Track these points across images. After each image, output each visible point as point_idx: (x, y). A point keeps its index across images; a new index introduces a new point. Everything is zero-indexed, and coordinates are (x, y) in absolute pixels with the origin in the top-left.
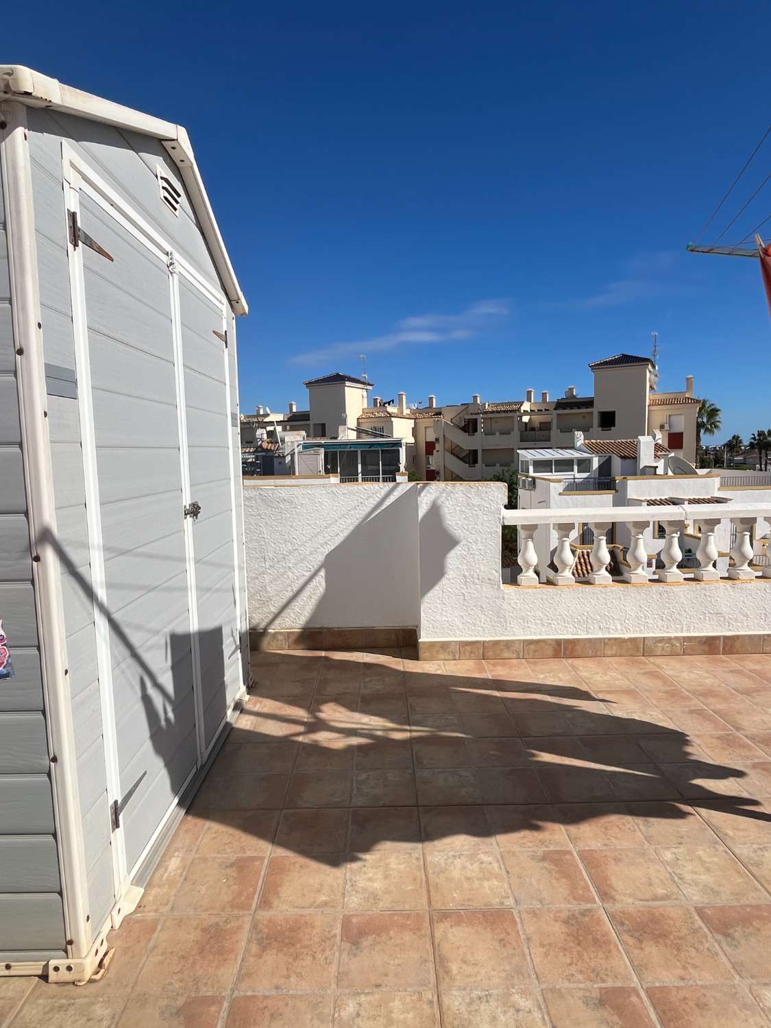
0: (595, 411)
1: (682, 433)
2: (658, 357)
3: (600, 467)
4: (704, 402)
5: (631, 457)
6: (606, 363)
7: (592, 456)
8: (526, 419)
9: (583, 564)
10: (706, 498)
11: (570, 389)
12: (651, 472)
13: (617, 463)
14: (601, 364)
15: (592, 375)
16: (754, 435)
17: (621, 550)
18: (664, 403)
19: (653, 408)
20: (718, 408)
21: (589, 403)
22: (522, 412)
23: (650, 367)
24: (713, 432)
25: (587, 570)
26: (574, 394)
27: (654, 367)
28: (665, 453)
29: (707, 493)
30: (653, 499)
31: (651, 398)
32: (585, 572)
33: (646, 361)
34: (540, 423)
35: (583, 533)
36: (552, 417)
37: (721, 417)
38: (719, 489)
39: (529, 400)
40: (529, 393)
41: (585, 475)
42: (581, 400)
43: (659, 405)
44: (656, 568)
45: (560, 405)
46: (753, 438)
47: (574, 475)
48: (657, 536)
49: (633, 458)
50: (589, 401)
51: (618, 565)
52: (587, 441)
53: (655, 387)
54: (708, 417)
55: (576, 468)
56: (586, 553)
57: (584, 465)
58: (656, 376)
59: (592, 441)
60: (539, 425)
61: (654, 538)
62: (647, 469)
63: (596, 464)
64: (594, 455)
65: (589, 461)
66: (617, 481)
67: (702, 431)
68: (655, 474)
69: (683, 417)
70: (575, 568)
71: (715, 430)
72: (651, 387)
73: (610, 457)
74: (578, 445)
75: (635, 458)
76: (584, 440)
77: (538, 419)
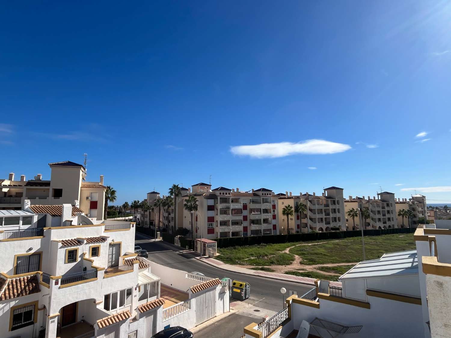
0: (51, 188)
1: (97, 201)
2: (87, 165)
3: (39, 221)
4: (109, 188)
5: (58, 214)
6: (58, 164)
7: (33, 214)
8: (5, 190)
9: (11, 289)
10: (97, 237)
11: (38, 175)
12: (69, 224)
13: (49, 219)
14: (56, 164)
15: (50, 169)
16: (132, 202)
17: (41, 275)
18: (89, 187)
19: (83, 189)
20: (115, 190)
21: (47, 184)
22: (2, 185)
23: (82, 169)
24: (113, 201)
25: (13, 293)
26: (41, 179)
27: (85, 169)
28: (80, 213)
29: (98, 234)
30: (67, 239)
31: (83, 183)
32: (11, 294)
33: (81, 166)
34: (16, 193)
35: (17, 266)
36: (23, 190)
37: (116, 194)
38: (104, 232)
39: (10, 179)
40: (11, 175)
41: (26, 227)
42: (43, 182)
43: (86, 187)
44: (61, 284)
45: (29, 183)
46: (132, 204)
47: (19, 227)
48: (67, 262)
49: (60, 216)
50: (48, 183)
51: (38, 286)
52: (32, 206)
53: (85, 179)
54: (111, 194)
55: (21, 222)
56: (15, 281)
57: (27, 220)
58: (86, 174)
59: (36, 205)
60: (15, 194)
61: (65, 263)
62: (67, 222)
63: (36, 219)
64: (35, 214)
65: (31, 217)
66: (45, 231)
67: (109, 201)
68: (71, 225)
69: (98, 194)
70: (3, 294)
71: (114, 200)
72: (83, 179)
73: (46, 215)
74: (26, 208)
75: (61, 216)
76: (31, 205)
77: (14, 190)
